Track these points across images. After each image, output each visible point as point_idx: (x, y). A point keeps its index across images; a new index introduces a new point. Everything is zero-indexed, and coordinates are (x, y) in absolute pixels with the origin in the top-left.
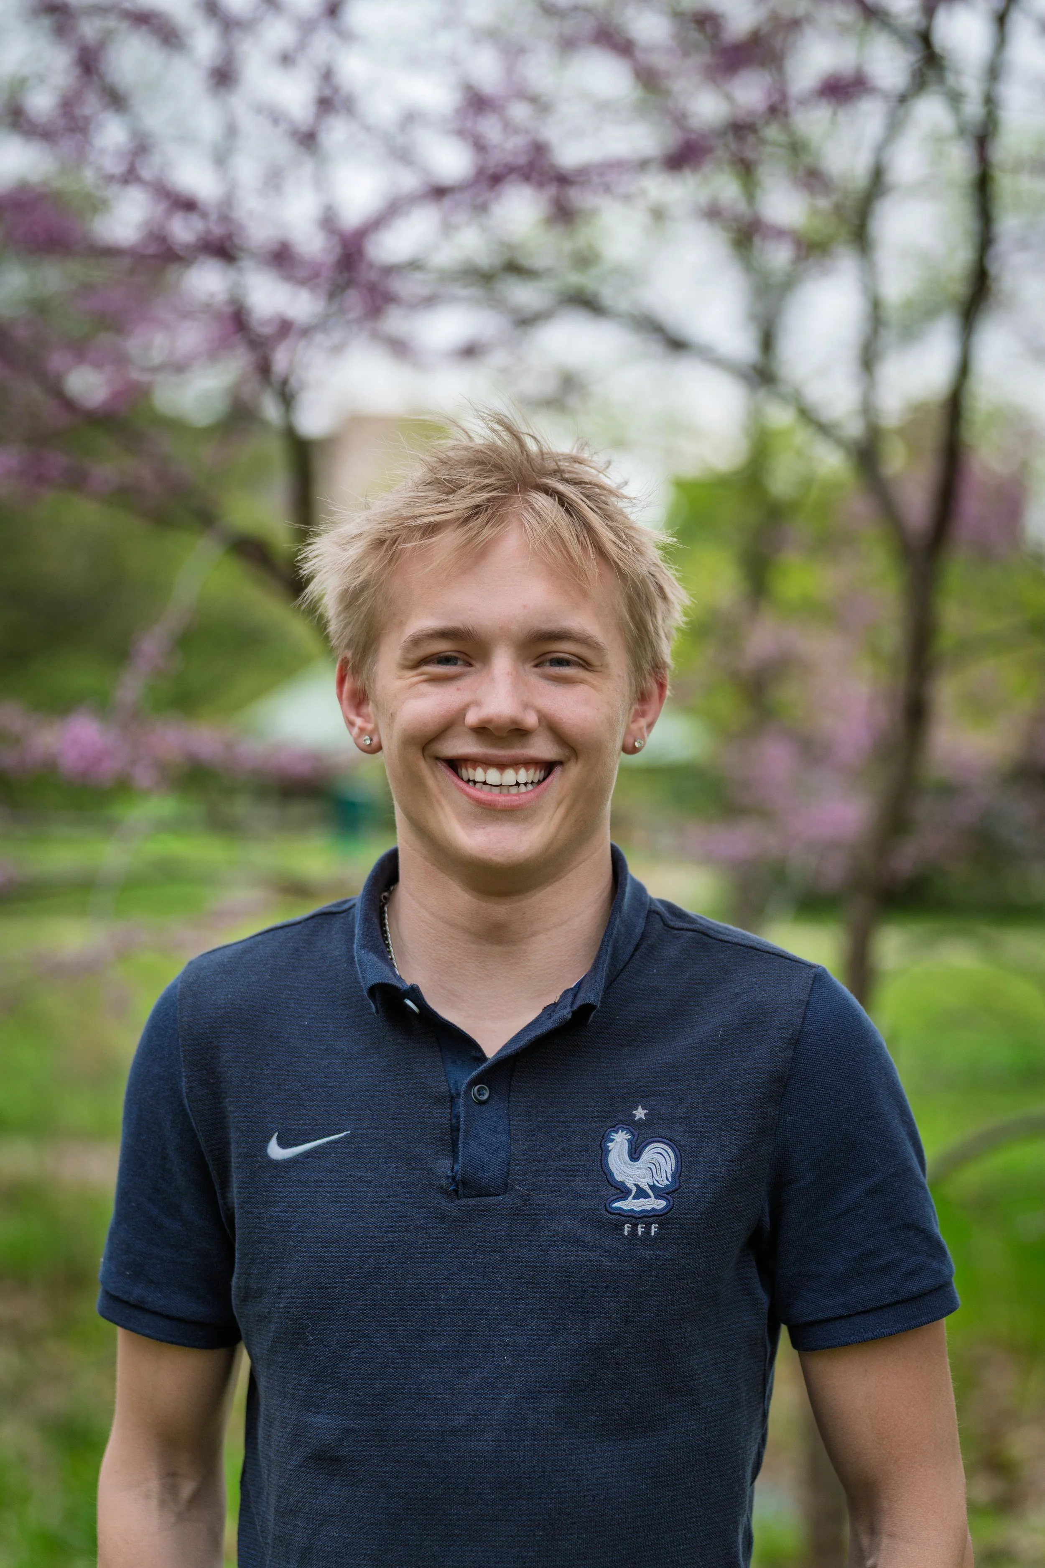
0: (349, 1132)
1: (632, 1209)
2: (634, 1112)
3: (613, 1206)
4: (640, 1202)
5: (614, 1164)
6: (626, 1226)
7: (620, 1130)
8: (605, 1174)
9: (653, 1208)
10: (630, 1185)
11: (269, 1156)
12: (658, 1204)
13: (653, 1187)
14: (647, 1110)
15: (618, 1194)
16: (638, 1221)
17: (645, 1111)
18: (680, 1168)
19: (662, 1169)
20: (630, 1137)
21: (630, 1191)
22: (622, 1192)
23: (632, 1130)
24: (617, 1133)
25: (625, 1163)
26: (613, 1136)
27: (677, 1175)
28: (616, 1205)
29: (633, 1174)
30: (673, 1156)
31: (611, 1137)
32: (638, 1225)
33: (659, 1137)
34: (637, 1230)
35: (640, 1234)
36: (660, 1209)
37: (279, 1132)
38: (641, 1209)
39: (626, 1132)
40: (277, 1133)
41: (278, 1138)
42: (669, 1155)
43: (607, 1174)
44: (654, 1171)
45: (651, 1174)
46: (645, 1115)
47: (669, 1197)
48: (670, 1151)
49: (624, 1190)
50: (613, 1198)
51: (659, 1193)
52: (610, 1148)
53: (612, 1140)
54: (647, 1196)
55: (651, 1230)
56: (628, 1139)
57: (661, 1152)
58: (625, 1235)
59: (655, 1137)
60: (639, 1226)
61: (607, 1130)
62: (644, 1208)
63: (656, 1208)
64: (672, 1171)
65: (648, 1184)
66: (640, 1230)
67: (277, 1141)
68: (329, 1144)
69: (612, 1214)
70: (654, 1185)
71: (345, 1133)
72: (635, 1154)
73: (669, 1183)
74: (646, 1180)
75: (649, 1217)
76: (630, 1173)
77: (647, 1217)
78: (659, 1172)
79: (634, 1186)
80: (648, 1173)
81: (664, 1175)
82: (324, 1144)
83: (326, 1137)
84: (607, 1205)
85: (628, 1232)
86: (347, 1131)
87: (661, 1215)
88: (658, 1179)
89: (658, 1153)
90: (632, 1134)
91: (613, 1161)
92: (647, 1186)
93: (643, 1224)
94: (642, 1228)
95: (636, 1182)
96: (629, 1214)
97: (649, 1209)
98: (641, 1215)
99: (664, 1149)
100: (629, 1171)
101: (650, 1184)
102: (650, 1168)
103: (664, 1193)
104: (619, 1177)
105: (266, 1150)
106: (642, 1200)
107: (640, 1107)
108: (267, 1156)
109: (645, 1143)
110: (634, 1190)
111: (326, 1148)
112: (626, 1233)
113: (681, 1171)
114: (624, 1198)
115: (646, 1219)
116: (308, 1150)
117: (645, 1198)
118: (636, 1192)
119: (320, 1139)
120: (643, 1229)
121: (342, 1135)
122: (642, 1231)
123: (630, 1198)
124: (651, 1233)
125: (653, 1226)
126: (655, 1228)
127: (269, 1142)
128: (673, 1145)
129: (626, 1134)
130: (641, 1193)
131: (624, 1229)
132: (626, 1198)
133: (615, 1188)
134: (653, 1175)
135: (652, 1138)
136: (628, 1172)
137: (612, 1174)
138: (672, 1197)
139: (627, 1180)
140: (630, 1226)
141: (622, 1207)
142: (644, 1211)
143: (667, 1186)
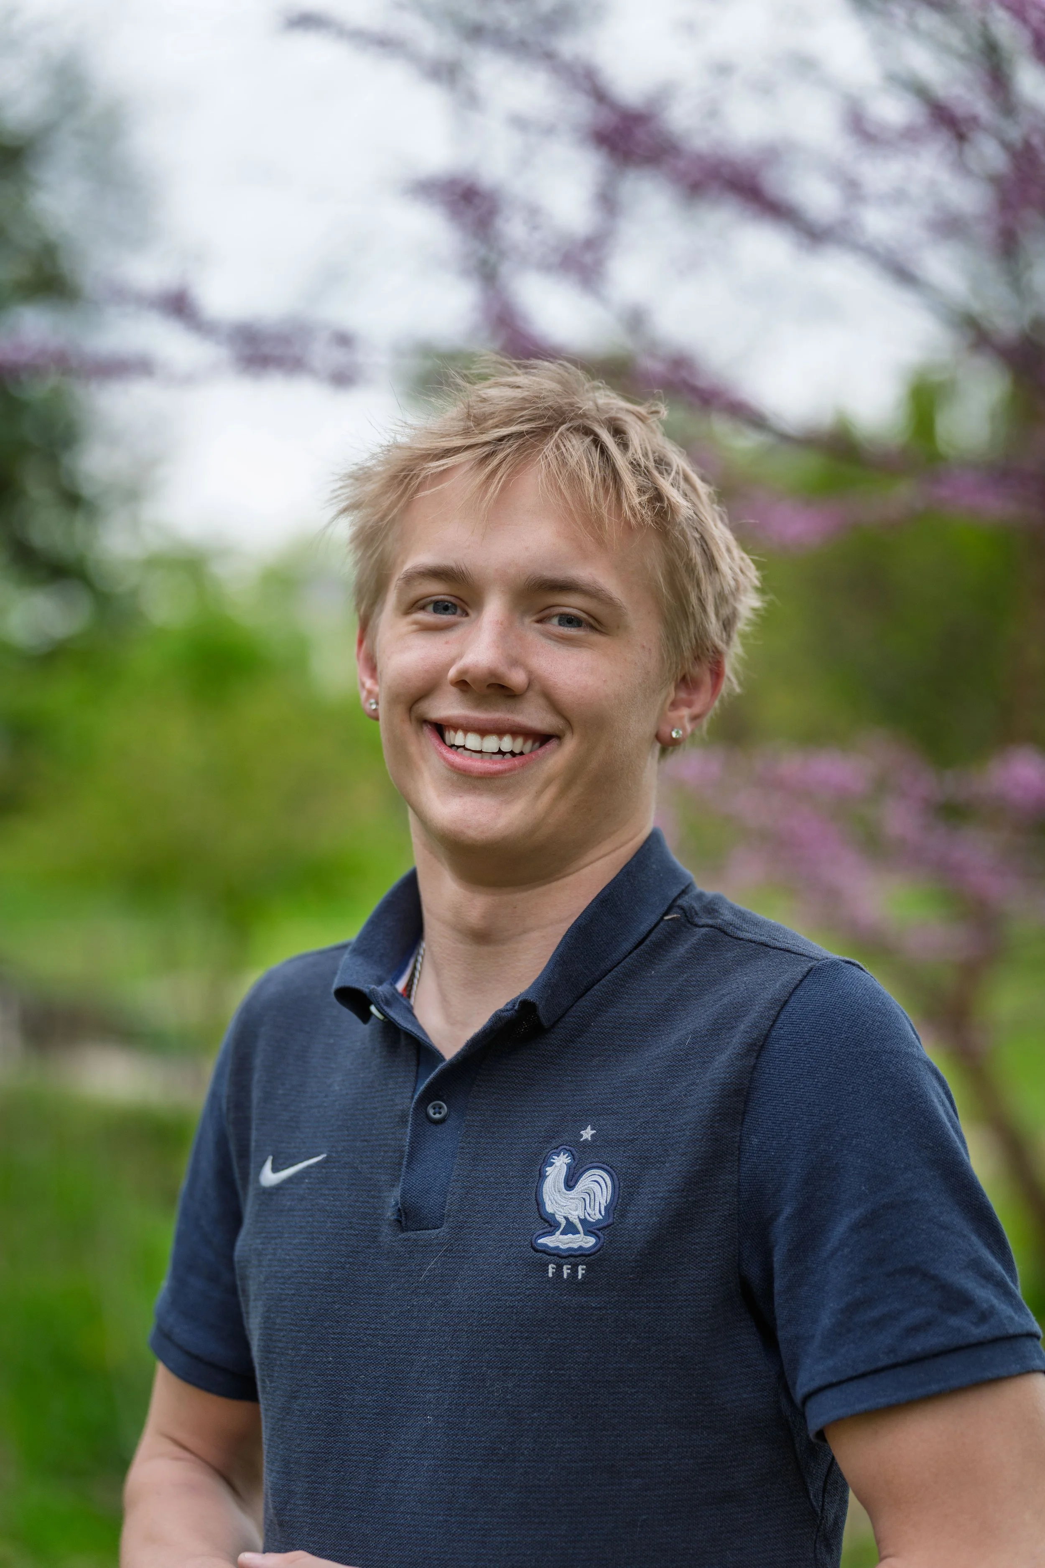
0: (325, 1155)
1: (558, 1247)
2: (583, 1132)
3: (539, 1241)
4: (568, 1239)
5: (548, 1192)
6: (550, 1266)
7: (562, 1153)
8: (537, 1204)
9: (580, 1247)
10: (560, 1215)
12: (586, 1241)
13: (583, 1221)
14: (595, 1129)
15: (546, 1227)
16: (563, 1261)
17: (594, 1132)
18: (616, 1200)
19: (596, 1199)
20: (570, 1160)
21: (559, 1224)
22: (551, 1226)
23: (574, 1152)
24: (558, 1156)
25: (559, 1191)
27: (612, 1208)
28: (543, 1240)
29: (565, 1204)
30: (610, 1185)
31: (552, 1160)
32: (563, 1266)
33: (600, 1162)
34: (563, 1272)
35: (565, 1276)
36: (588, 1248)
37: (273, 1156)
38: (567, 1247)
39: (567, 1154)
40: (271, 1158)
42: (606, 1183)
43: (539, 1203)
44: (588, 1202)
45: (584, 1206)
46: (593, 1136)
47: (599, 1234)
48: (608, 1179)
49: (553, 1224)
50: (541, 1233)
51: (591, 1229)
52: (548, 1174)
53: (552, 1165)
54: (576, 1231)
55: (578, 1273)
56: (568, 1163)
57: (598, 1180)
58: (549, 1278)
60: (565, 1267)
61: (549, 1152)
62: (572, 1245)
63: (584, 1246)
64: (606, 1202)
65: (579, 1217)
66: (566, 1271)
67: (271, 1165)
68: (307, 1169)
69: (537, 1251)
70: (585, 1219)
71: (322, 1156)
72: (570, 1182)
73: (601, 1217)
74: (576, 1213)
75: (576, 1256)
76: (563, 1204)
77: (574, 1256)
78: (592, 1203)
79: (564, 1219)
80: (581, 1204)
81: (597, 1208)
82: (304, 1168)
83: (306, 1161)
84: (533, 1240)
85: (553, 1273)
87: (589, 1255)
88: (590, 1212)
89: (595, 1181)
90: (573, 1157)
91: (548, 1189)
92: (578, 1220)
93: (569, 1265)
94: (568, 1269)
95: (566, 1215)
96: (555, 1252)
97: (576, 1247)
98: (567, 1254)
99: (602, 1177)
100: (563, 1202)
101: (581, 1218)
102: (584, 1199)
103: (594, 1229)
104: (549, 1209)
105: (259, 1176)
106: (570, 1236)
107: (589, 1127)
108: (259, 1182)
109: (583, 1169)
110: (563, 1222)
111: (304, 1173)
112: (550, 1275)
113: (617, 1203)
114: (551, 1233)
115: (572, 1259)
116: (291, 1174)
117: (573, 1234)
118: (565, 1226)
119: (302, 1162)
120: (569, 1271)
121: (319, 1158)
122: (568, 1273)
123: (558, 1233)
124: (578, 1276)
125: (580, 1268)
126: (583, 1269)
127: (263, 1167)
128: (613, 1172)
129: (567, 1157)
130: (570, 1228)
131: (548, 1270)
132: (553, 1233)
133: (542, 1218)
134: (585, 1207)
135: (592, 1163)
136: (559, 1202)
138: (604, 1234)
139: (557, 1212)
140: (555, 1266)
141: (548, 1243)
142: (570, 1249)
143: (599, 1219)
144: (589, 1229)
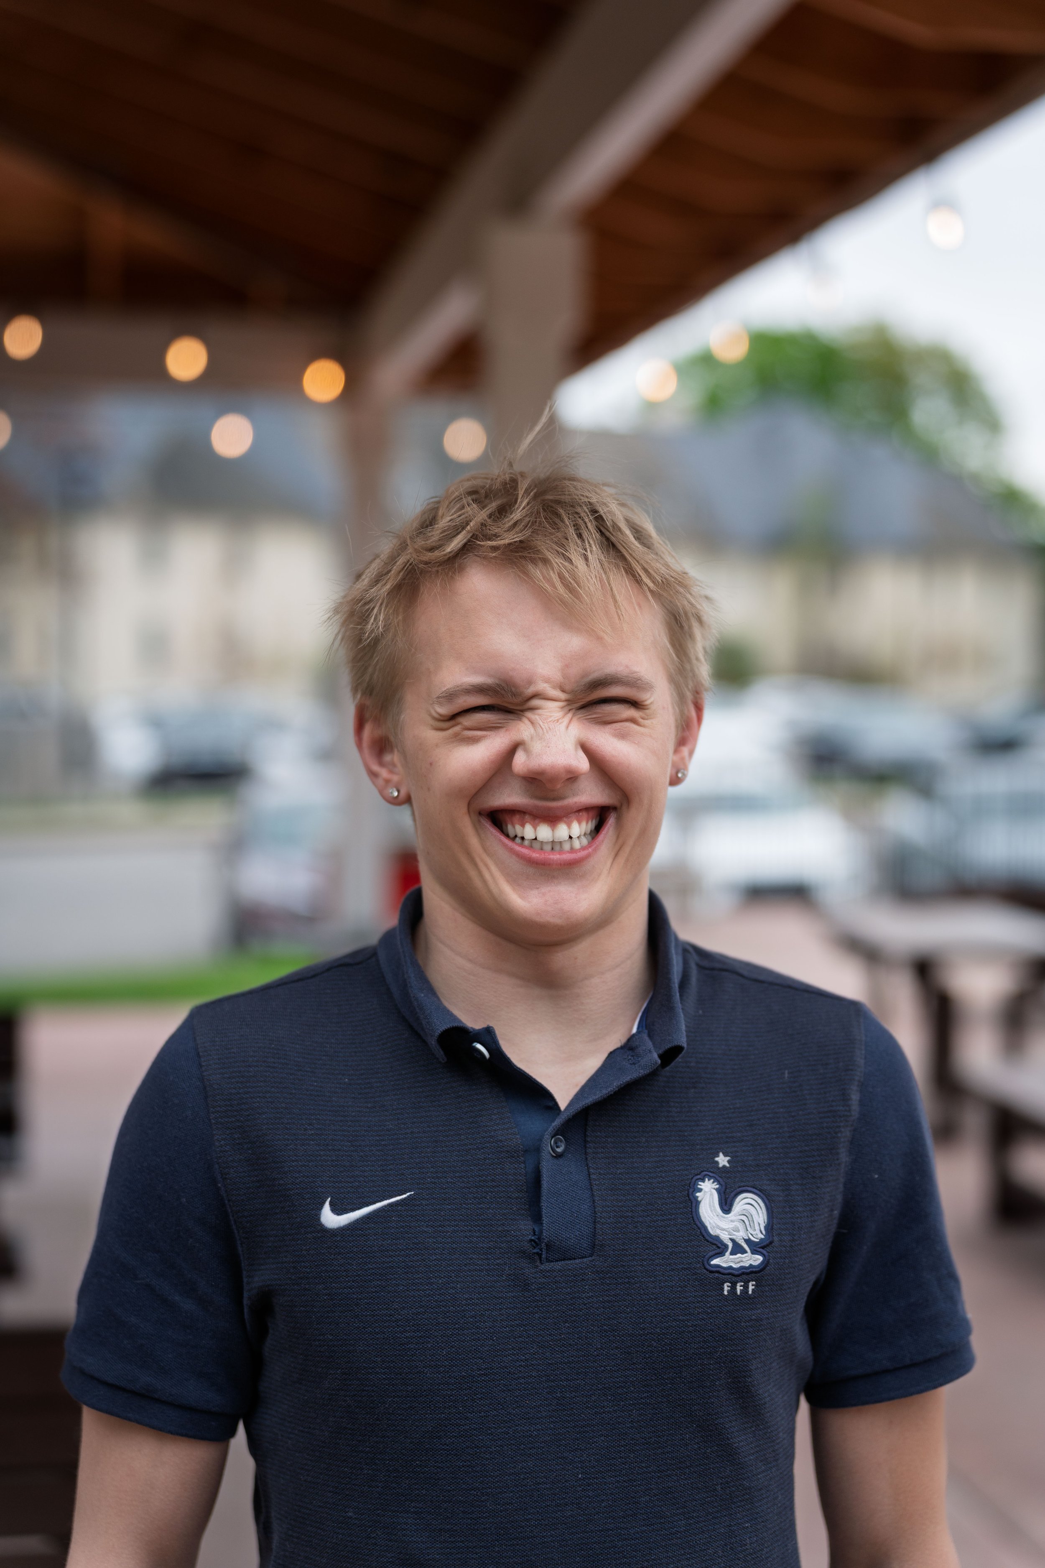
0: (412, 1193)
1: (730, 1266)
2: (717, 1159)
3: (712, 1263)
4: (738, 1258)
5: (707, 1217)
6: (725, 1285)
7: (707, 1179)
8: (699, 1228)
9: (750, 1264)
10: (725, 1237)
11: (323, 1225)
12: (754, 1259)
13: (748, 1241)
14: (729, 1156)
15: (715, 1249)
16: (736, 1279)
17: (728, 1158)
19: (754, 1221)
20: (717, 1186)
21: (726, 1246)
22: (719, 1248)
23: (719, 1179)
24: (704, 1182)
25: (718, 1216)
26: (700, 1185)
27: (771, 1227)
28: (715, 1262)
30: (765, 1208)
31: (699, 1186)
32: (737, 1283)
33: (748, 1187)
34: (736, 1289)
35: (739, 1293)
36: (757, 1265)
37: (332, 1197)
38: (739, 1266)
39: (712, 1180)
40: (329, 1199)
41: (331, 1204)
42: (758, 1204)
43: (701, 1227)
44: (747, 1223)
46: (729, 1162)
47: (765, 1252)
48: (760, 1201)
49: (720, 1245)
50: (711, 1254)
51: (756, 1248)
52: (699, 1199)
53: (700, 1190)
54: (744, 1252)
55: (749, 1289)
56: (717, 1189)
57: (751, 1202)
58: (724, 1295)
59: (744, 1186)
60: (739, 1284)
61: (692, 1179)
62: (742, 1264)
63: (754, 1264)
64: (765, 1223)
65: (743, 1238)
66: (739, 1288)
67: (330, 1207)
68: (390, 1207)
69: (710, 1272)
70: (749, 1239)
71: (408, 1194)
72: (726, 1205)
73: (763, 1237)
74: (740, 1234)
75: (747, 1274)
76: (724, 1227)
77: (745, 1274)
78: (752, 1225)
79: (730, 1241)
80: (740, 1226)
81: (757, 1228)
82: (385, 1206)
83: (386, 1200)
84: (705, 1262)
85: (728, 1291)
86: (410, 1191)
87: (757, 1272)
88: (752, 1232)
89: (749, 1204)
90: (719, 1183)
91: (705, 1214)
92: (743, 1241)
93: (741, 1282)
94: (741, 1286)
95: (731, 1237)
96: (728, 1271)
97: (747, 1265)
98: (739, 1273)
99: (753, 1199)
100: (724, 1224)
101: (745, 1238)
102: (743, 1221)
103: (760, 1248)
105: (319, 1219)
106: (739, 1255)
107: (721, 1154)
108: (322, 1225)
109: (735, 1193)
110: (730, 1245)
111: (388, 1212)
112: (726, 1293)
113: (774, 1223)
114: (721, 1254)
115: (745, 1277)
116: (367, 1214)
117: (742, 1254)
118: (733, 1247)
119: (380, 1201)
120: (742, 1288)
121: (404, 1196)
122: (741, 1290)
123: (728, 1253)
124: (749, 1292)
125: (751, 1284)
126: (753, 1286)
127: (322, 1209)
128: (762, 1195)
129: (713, 1182)
130: (737, 1249)
131: (723, 1288)
132: (723, 1254)
133: (711, 1243)
134: (746, 1228)
135: (740, 1187)
136: (721, 1225)
137: (705, 1228)
138: (768, 1252)
139: (721, 1234)
140: (729, 1284)
141: (721, 1264)
142: (742, 1268)
143: (761, 1239)
144: (755, 1248)
